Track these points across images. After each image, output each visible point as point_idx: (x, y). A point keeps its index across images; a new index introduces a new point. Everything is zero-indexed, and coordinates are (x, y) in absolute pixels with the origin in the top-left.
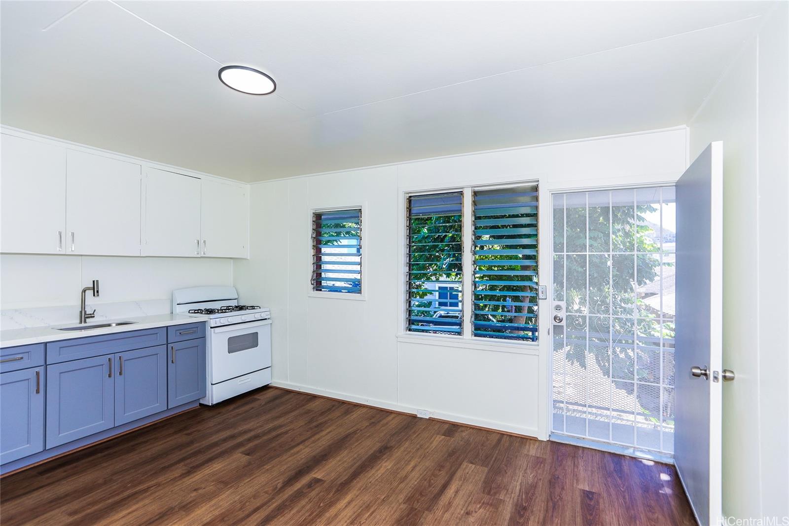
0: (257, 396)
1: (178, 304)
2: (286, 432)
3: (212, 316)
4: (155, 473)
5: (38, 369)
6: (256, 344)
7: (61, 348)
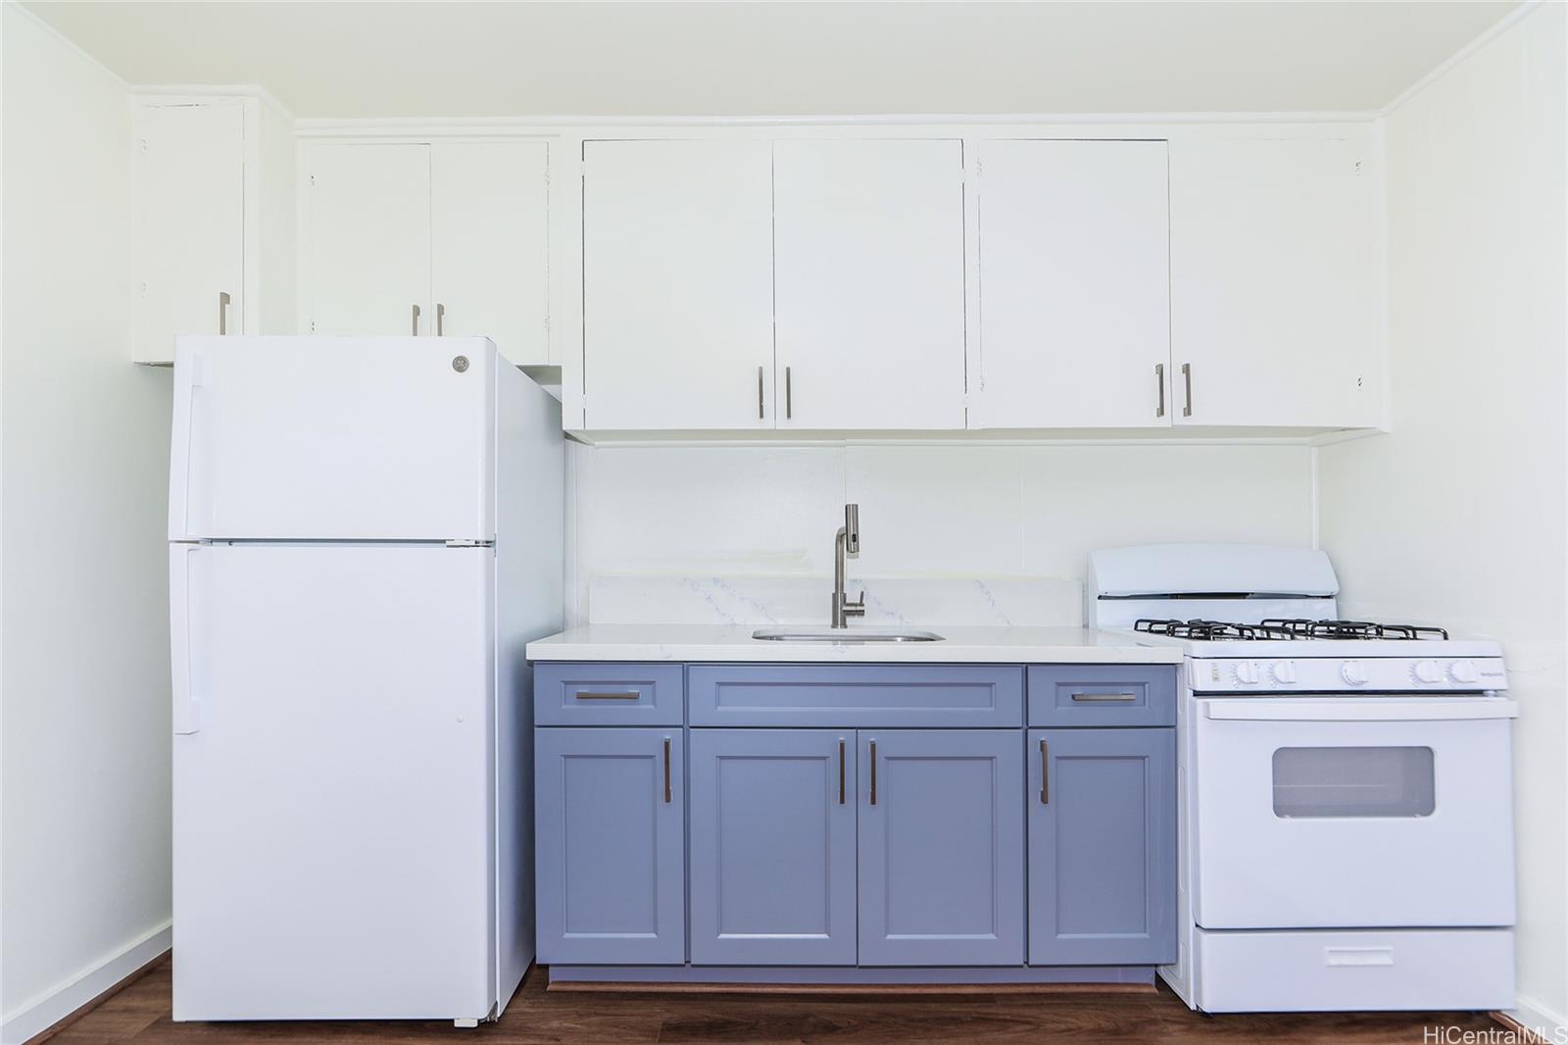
1: (1100, 597)
3: (1200, 647)
5: (667, 734)
6: (1422, 802)
7: (720, 684)
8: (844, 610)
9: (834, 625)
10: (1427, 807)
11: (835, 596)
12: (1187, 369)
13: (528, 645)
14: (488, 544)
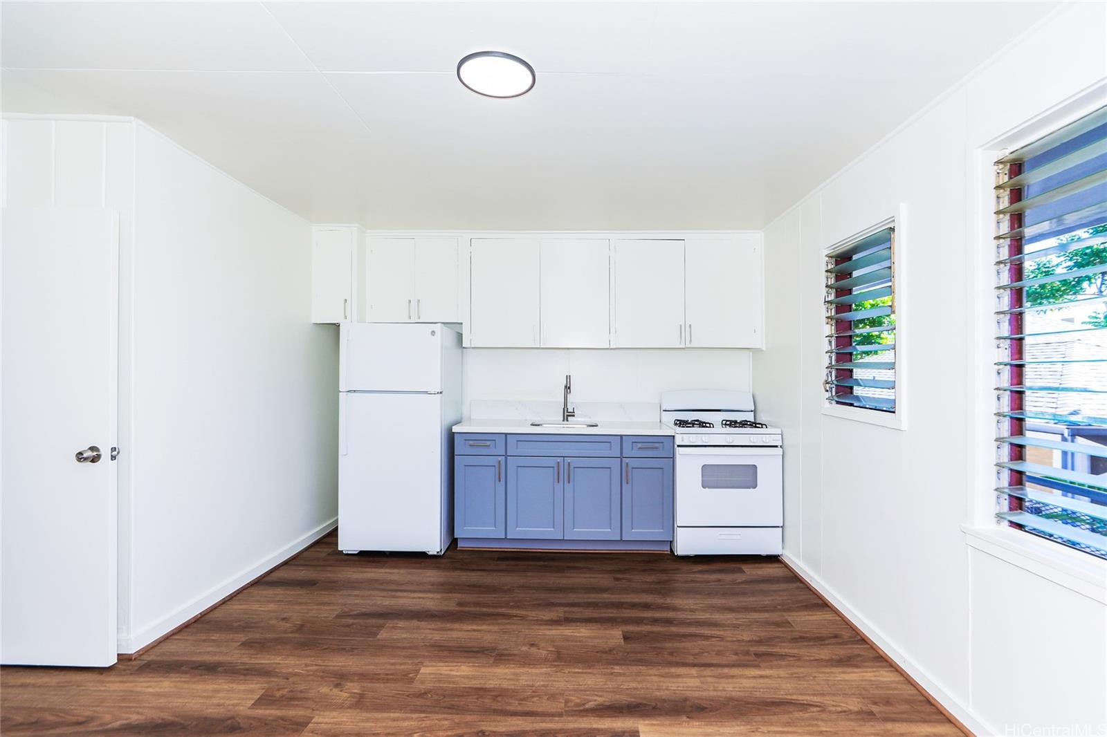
0: (746, 568)
1: (664, 410)
2: (707, 638)
3: (679, 430)
4: (539, 605)
5: (500, 458)
6: (753, 485)
7: (518, 441)
8: (568, 415)
9: (564, 421)
10: (755, 486)
11: (564, 409)
12: (690, 325)
13: (453, 427)
14: (441, 393)
